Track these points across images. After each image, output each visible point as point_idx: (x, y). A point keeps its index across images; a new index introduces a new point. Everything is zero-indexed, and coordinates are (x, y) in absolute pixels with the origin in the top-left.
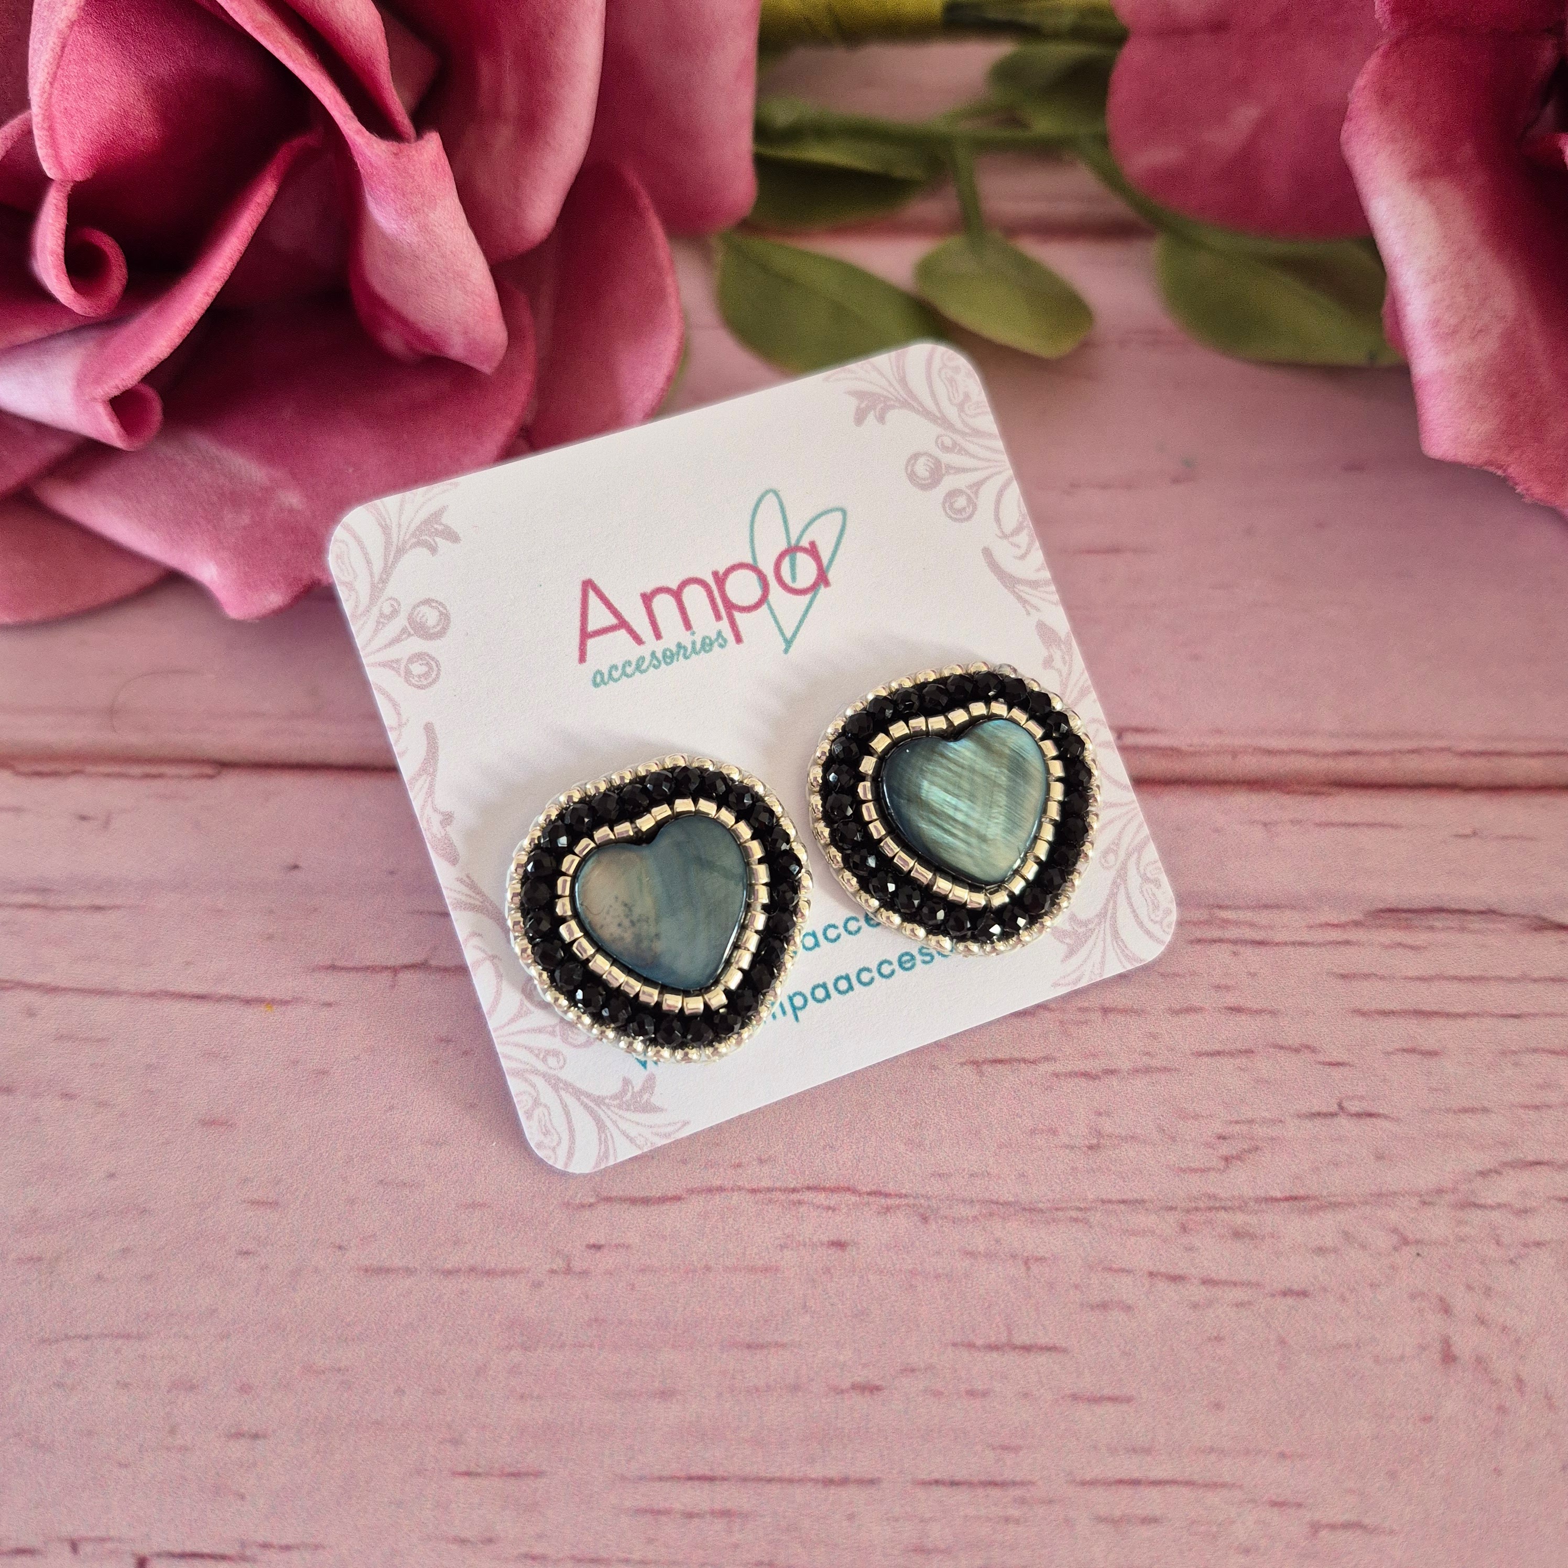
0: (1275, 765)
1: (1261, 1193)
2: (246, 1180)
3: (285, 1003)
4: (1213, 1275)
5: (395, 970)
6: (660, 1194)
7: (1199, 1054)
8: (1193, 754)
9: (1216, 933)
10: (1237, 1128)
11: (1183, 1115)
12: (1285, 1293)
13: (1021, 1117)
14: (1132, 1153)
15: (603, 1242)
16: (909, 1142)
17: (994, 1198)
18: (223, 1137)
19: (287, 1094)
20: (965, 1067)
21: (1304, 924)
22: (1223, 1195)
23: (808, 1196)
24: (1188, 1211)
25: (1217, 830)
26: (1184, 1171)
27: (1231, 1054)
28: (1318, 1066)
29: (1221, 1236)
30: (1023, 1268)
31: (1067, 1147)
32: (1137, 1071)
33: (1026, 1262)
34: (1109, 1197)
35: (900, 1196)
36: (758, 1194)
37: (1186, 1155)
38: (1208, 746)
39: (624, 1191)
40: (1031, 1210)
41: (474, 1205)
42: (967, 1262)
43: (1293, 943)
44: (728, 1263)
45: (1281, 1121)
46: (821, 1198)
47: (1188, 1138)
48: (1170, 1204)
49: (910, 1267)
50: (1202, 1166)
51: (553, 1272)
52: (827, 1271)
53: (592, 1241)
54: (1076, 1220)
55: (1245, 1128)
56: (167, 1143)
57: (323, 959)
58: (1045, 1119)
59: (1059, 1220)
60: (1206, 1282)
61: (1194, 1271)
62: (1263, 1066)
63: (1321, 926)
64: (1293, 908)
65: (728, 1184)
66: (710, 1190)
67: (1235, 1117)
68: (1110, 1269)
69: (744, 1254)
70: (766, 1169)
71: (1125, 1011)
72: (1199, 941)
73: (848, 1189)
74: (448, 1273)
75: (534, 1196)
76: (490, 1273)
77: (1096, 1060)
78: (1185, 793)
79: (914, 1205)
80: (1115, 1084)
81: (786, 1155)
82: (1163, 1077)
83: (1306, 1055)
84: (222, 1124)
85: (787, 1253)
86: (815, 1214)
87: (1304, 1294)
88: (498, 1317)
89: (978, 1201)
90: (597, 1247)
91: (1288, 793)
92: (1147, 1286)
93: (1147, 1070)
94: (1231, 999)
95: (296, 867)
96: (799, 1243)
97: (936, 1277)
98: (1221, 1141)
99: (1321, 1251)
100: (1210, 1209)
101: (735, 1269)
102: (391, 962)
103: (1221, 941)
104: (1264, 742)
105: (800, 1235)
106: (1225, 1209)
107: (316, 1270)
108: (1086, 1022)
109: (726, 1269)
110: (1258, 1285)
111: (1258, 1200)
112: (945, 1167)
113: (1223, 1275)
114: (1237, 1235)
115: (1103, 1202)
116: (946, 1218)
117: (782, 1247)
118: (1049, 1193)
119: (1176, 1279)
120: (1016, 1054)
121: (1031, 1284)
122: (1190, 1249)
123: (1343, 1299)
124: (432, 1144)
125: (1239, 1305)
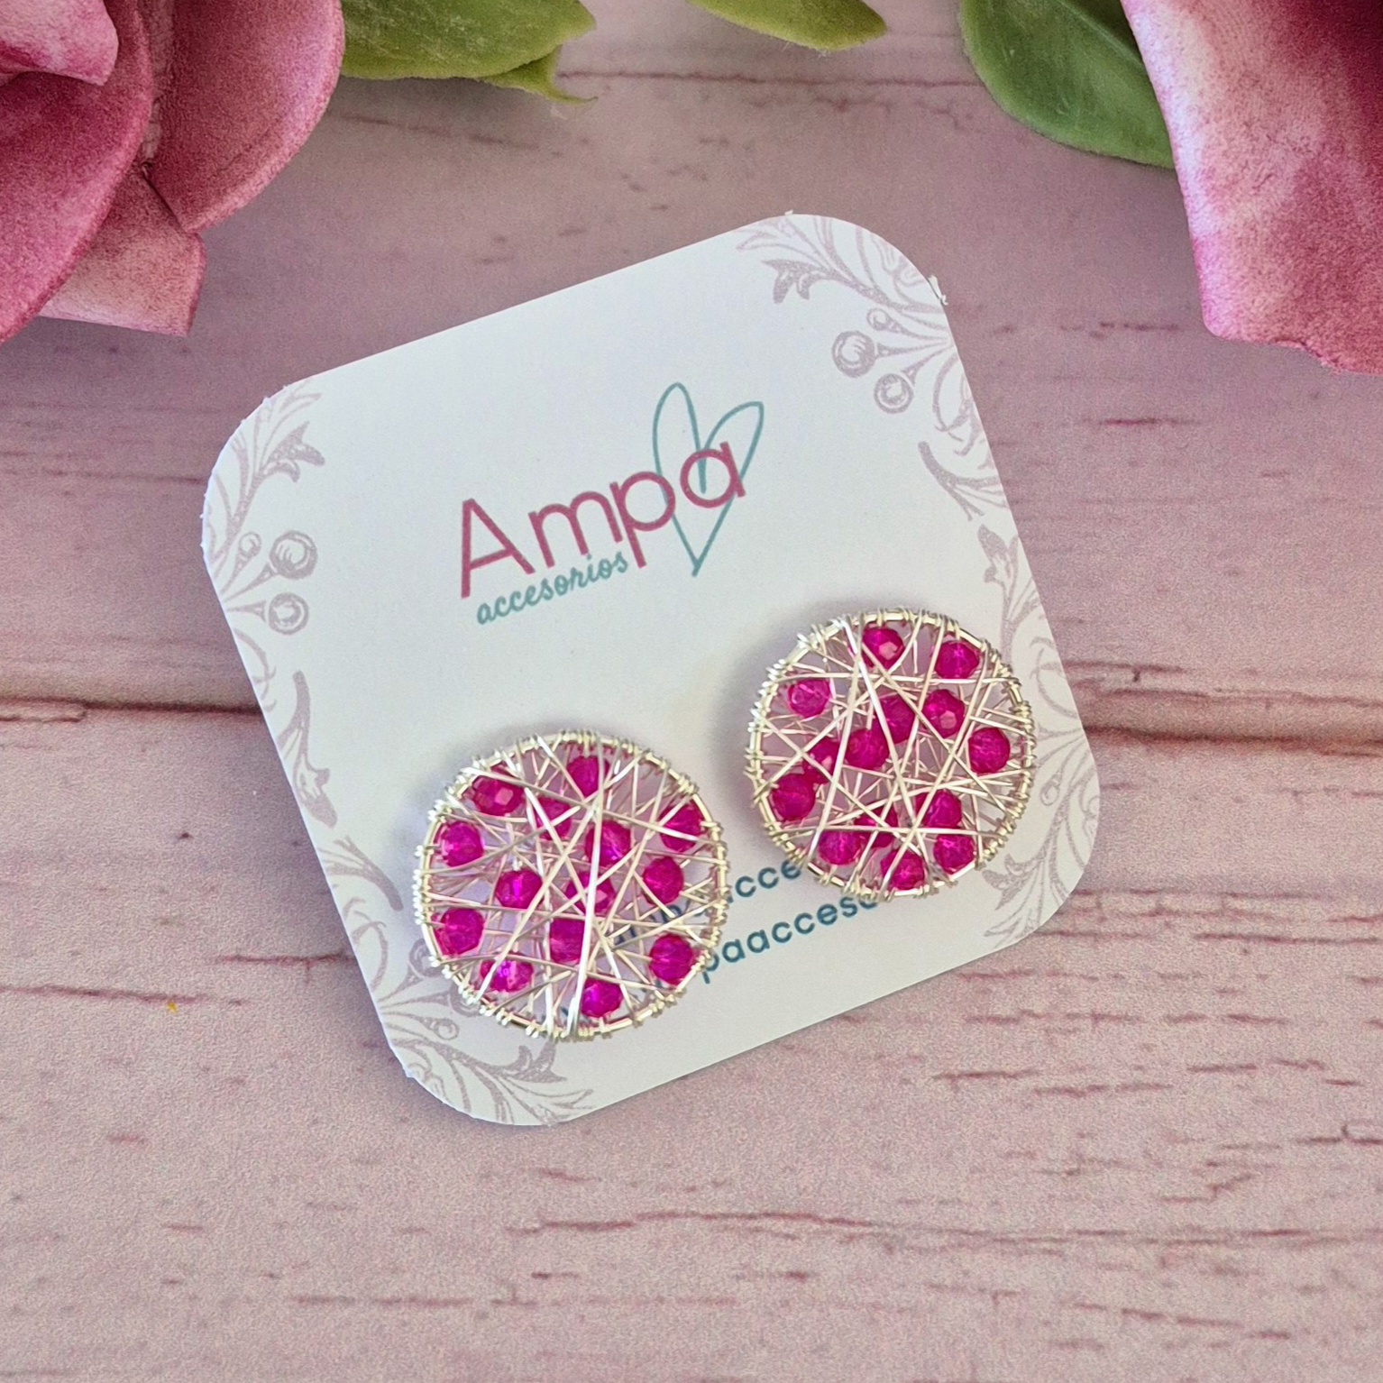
0: (1313, 717)
1: (1249, 1226)
2: (165, 1202)
3: (191, 1000)
4: (1191, 1313)
5: (308, 962)
6: (608, 1220)
7: (1195, 1069)
8: (1221, 701)
9: (1227, 928)
10: (1229, 1154)
11: (1172, 1138)
12: (1264, 1335)
13: (997, 1139)
14: (1114, 1181)
15: (549, 1271)
16: (877, 1165)
17: (965, 1226)
18: (134, 1155)
19: (201, 1105)
20: (939, 1082)
21: (1327, 917)
22: (1209, 1228)
23: (766, 1223)
24: (1169, 1244)
25: (1238, 800)
26: (1167, 1200)
27: (1231, 1070)
28: (1327, 1086)
29: (1203, 1272)
30: (991, 1303)
31: (1045, 1172)
32: (1125, 1087)
33: (995, 1297)
34: (1087, 1228)
35: (863, 1224)
36: (714, 1221)
37: (1173, 1183)
38: (1238, 691)
39: (569, 1216)
40: (1002, 1241)
41: (410, 1230)
42: (932, 1298)
43: (1312, 940)
44: (682, 1294)
45: (1278, 1147)
46: (779, 1225)
47: (1176, 1164)
48: (1151, 1237)
49: (873, 1301)
50: (1188, 1196)
51: (497, 1302)
52: (785, 1303)
53: (538, 1270)
54: (1050, 1252)
55: (1238, 1153)
56: (75, 1161)
57: (226, 947)
58: (1023, 1142)
59: (1033, 1252)
60: (1184, 1320)
61: (1171, 1310)
62: (1263, 1083)
63: (1345, 920)
64: (1317, 897)
65: (682, 1209)
66: (661, 1216)
67: (1229, 1141)
68: (1083, 1305)
69: (698, 1285)
70: (721, 1193)
71: (1118, 1019)
72: (1207, 936)
73: (809, 1216)
74: (388, 1303)
75: (474, 1221)
76: (431, 1303)
77: (1083, 1075)
78: (1207, 750)
79: (879, 1234)
80: (1101, 1102)
81: (742, 1179)
82: (1155, 1095)
83: (1313, 1073)
84: (132, 1140)
85: (744, 1285)
86: (774, 1243)
87: (1284, 1335)
88: (442, 1350)
89: (947, 1230)
90: (544, 1276)
91: (1327, 754)
92: (1120, 1325)
93: (1137, 1087)
94: (1236, 1006)
95: (185, 836)
96: (757, 1274)
97: (899, 1312)
98: (1211, 1168)
99: (1307, 1290)
100: (1193, 1242)
101: (690, 1301)
102: (303, 953)
103: (1231, 936)
104: (1305, 688)
105: (757, 1265)
106: (1209, 1242)
107: (249, 1300)
108: (1074, 1031)
109: (680, 1301)
110: (1237, 1325)
111: (1244, 1234)
112: (913, 1194)
113: (1202, 1315)
114: (1220, 1271)
115: (1080, 1233)
116: (912, 1248)
117: (738, 1278)
118: (1023, 1223)
119: (1150, 1317)
120: (996, 1068)
121: (999, 1320)
122: (1167, 1285)
123: (1325, 1342)
124: (362, 1163)
125: (1216, 1345)
